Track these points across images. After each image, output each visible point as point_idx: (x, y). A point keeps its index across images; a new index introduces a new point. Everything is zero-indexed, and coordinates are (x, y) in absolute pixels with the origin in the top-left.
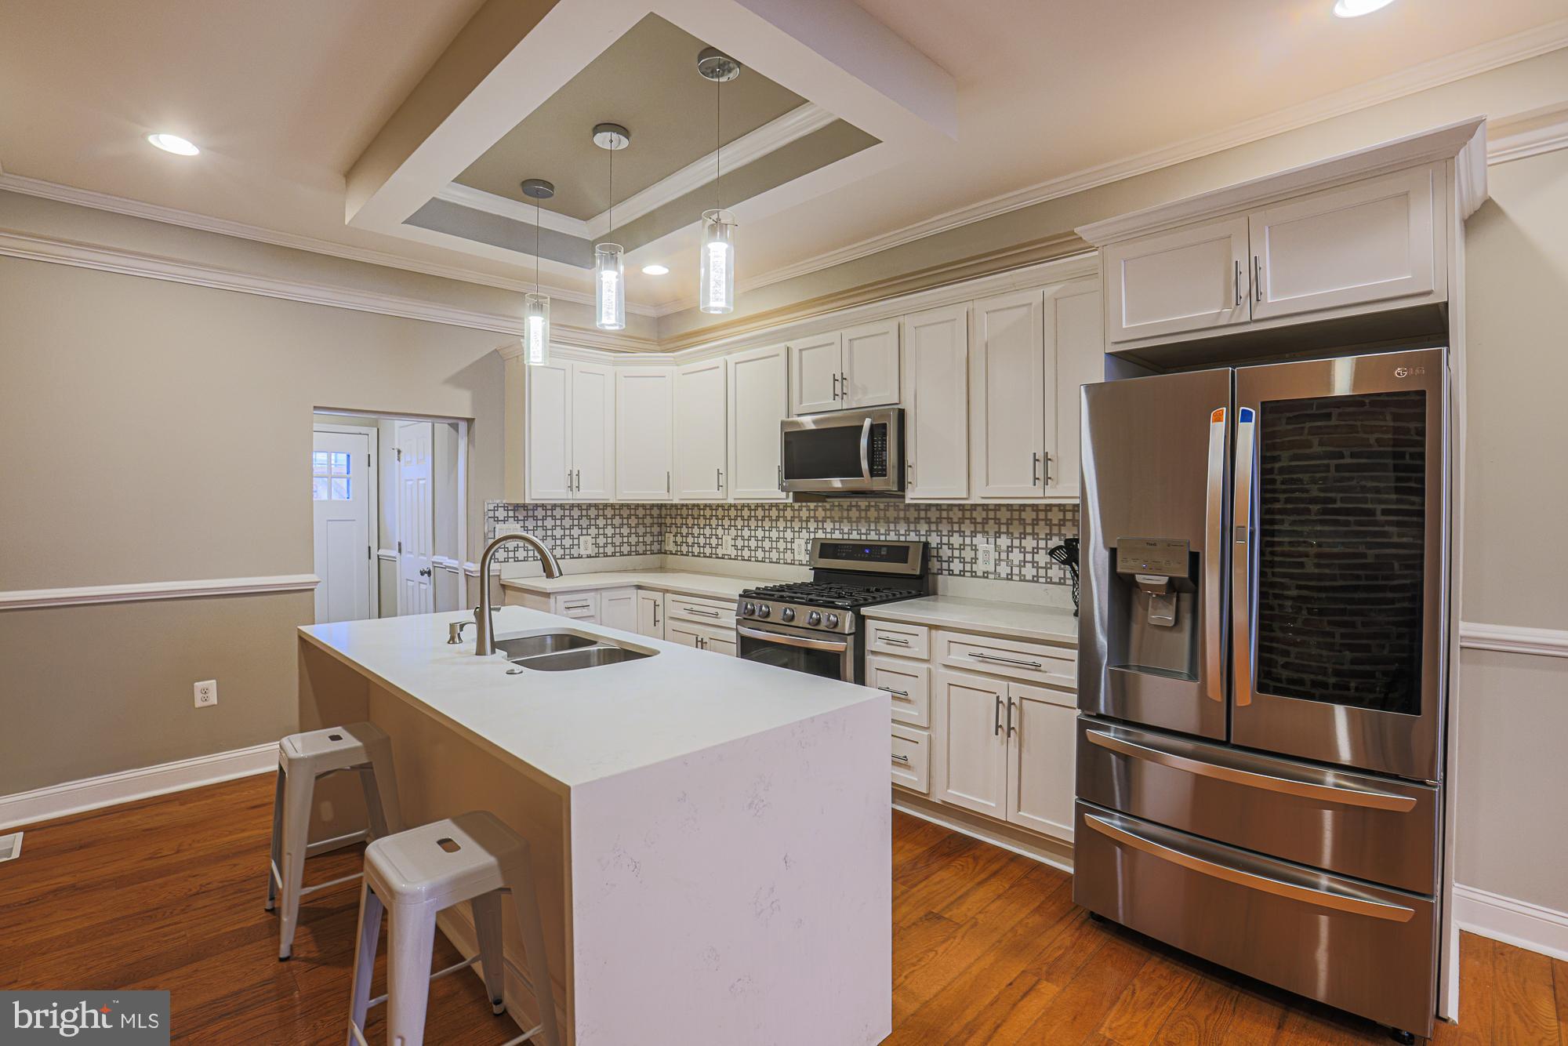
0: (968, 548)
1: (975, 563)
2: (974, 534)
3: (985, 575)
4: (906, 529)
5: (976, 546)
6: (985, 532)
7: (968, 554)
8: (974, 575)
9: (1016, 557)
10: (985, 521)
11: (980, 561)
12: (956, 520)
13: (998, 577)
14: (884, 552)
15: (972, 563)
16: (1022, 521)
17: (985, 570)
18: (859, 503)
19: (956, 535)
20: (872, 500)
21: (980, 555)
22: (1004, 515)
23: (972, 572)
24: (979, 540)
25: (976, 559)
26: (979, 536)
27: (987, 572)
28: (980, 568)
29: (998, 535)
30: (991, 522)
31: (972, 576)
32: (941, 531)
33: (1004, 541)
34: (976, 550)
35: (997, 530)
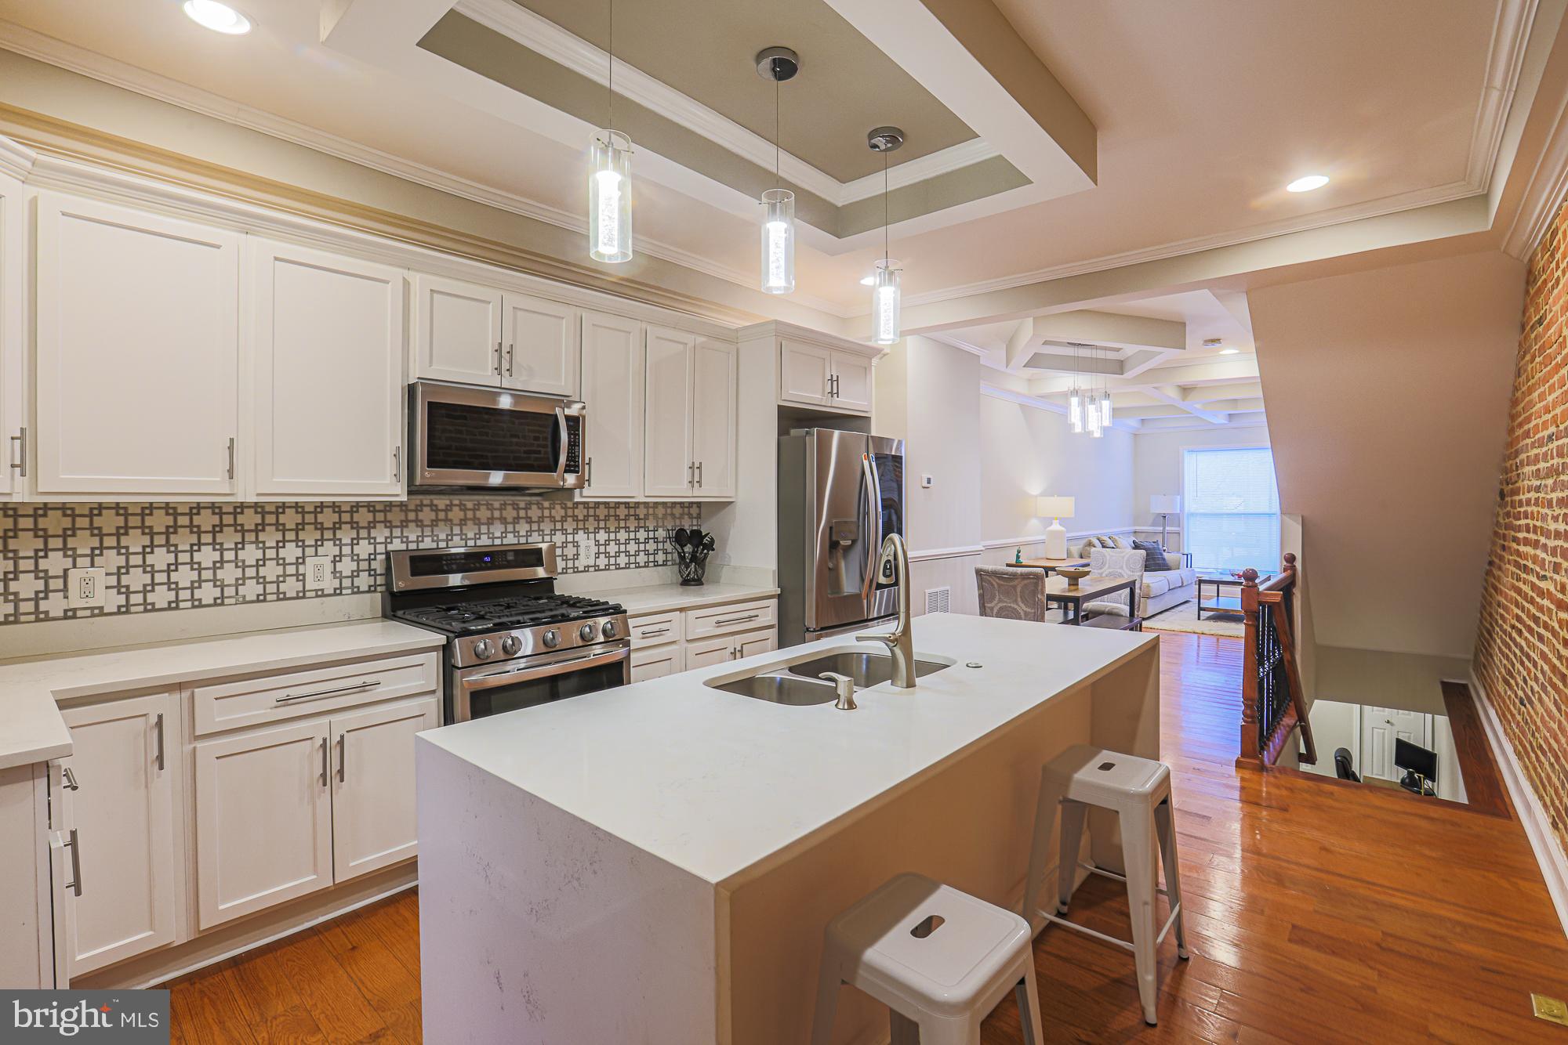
0: (570, 545)
1: (577, 559)
2: (575, 531)
3: (586, 569)
4: (503, 530)
5: (577, 542)
6: (586, 530)
7: (570, 551)
8: (576, 570)
9: (612, 548)
10: (586, 518)
11: (582, 557)
12: (558, 518)
13: (597, 569)
14: (511, 557)
15: (574, 559)
16: (617, 518)
17: (586, 565)
18: (435, 502)
19: (559, 533)
20: (452, 497)
21: (582, 551)
22: (602, 512)
23: (574, 568)
24: (581, 536)
25: (578, 555)
26: (581, 532)
27: (588, 566)
28: (581, 563)
29: (597, 530)
30: (591, 519)
31: (574, 572)
32: (543, 531)
33: (602, 536)
34: (578, 546)
35: (597, 526)
